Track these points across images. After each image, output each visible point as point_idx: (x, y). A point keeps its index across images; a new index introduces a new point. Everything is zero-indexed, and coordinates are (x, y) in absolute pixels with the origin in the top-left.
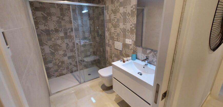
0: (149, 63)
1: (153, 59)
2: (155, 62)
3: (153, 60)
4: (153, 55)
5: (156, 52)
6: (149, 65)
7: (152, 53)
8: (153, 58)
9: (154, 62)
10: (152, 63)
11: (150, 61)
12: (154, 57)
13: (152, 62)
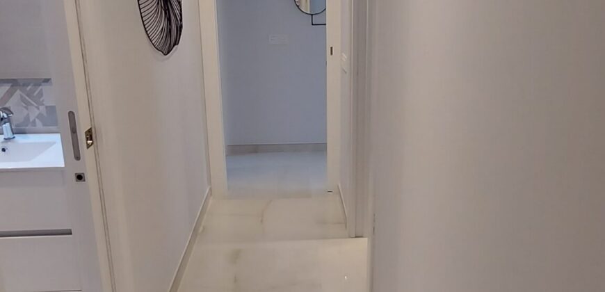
0: (16, 134)
1: (26, 112)
2: (37, 120)
3: (27, 118)
4: (23, 99)
5: (29, 87)
6: (19, 138)
7: (18, 92)
8: (25, 110)
9: (34, 123)
10: (29, 128)
11: (17, 126)
12: (27, 105)
13: (27, 126)
